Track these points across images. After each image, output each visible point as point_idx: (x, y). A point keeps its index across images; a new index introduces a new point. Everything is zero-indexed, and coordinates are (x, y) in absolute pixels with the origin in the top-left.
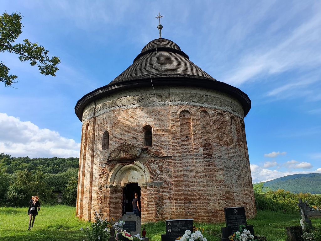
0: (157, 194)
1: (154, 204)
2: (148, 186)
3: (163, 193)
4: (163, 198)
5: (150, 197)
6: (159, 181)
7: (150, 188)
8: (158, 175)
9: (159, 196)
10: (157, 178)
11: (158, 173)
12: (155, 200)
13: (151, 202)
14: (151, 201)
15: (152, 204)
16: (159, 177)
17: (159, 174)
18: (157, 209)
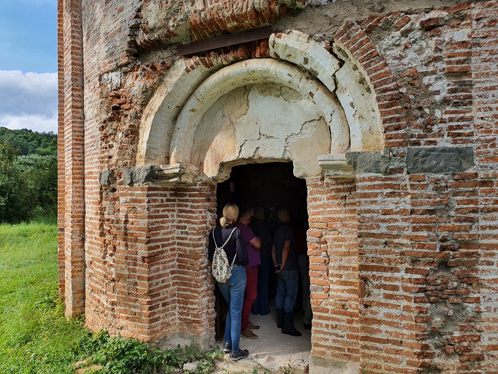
0: (429, 229)
1: (406, 289)
2: (367, 175)
3: (472, 220)
4: (468, 255)
5: (376, 244)
6: (445, 142)
7: (380, 187)
8: (434, 105)
9: (444, 240)
10: (427, 127)
11: (437, 92)
12: (414, 261)
13: (389, 274)
14: (385, 269)
15: (395, 288)
16: (443, 121)
17: (446, 101)
18: (428, 321)
